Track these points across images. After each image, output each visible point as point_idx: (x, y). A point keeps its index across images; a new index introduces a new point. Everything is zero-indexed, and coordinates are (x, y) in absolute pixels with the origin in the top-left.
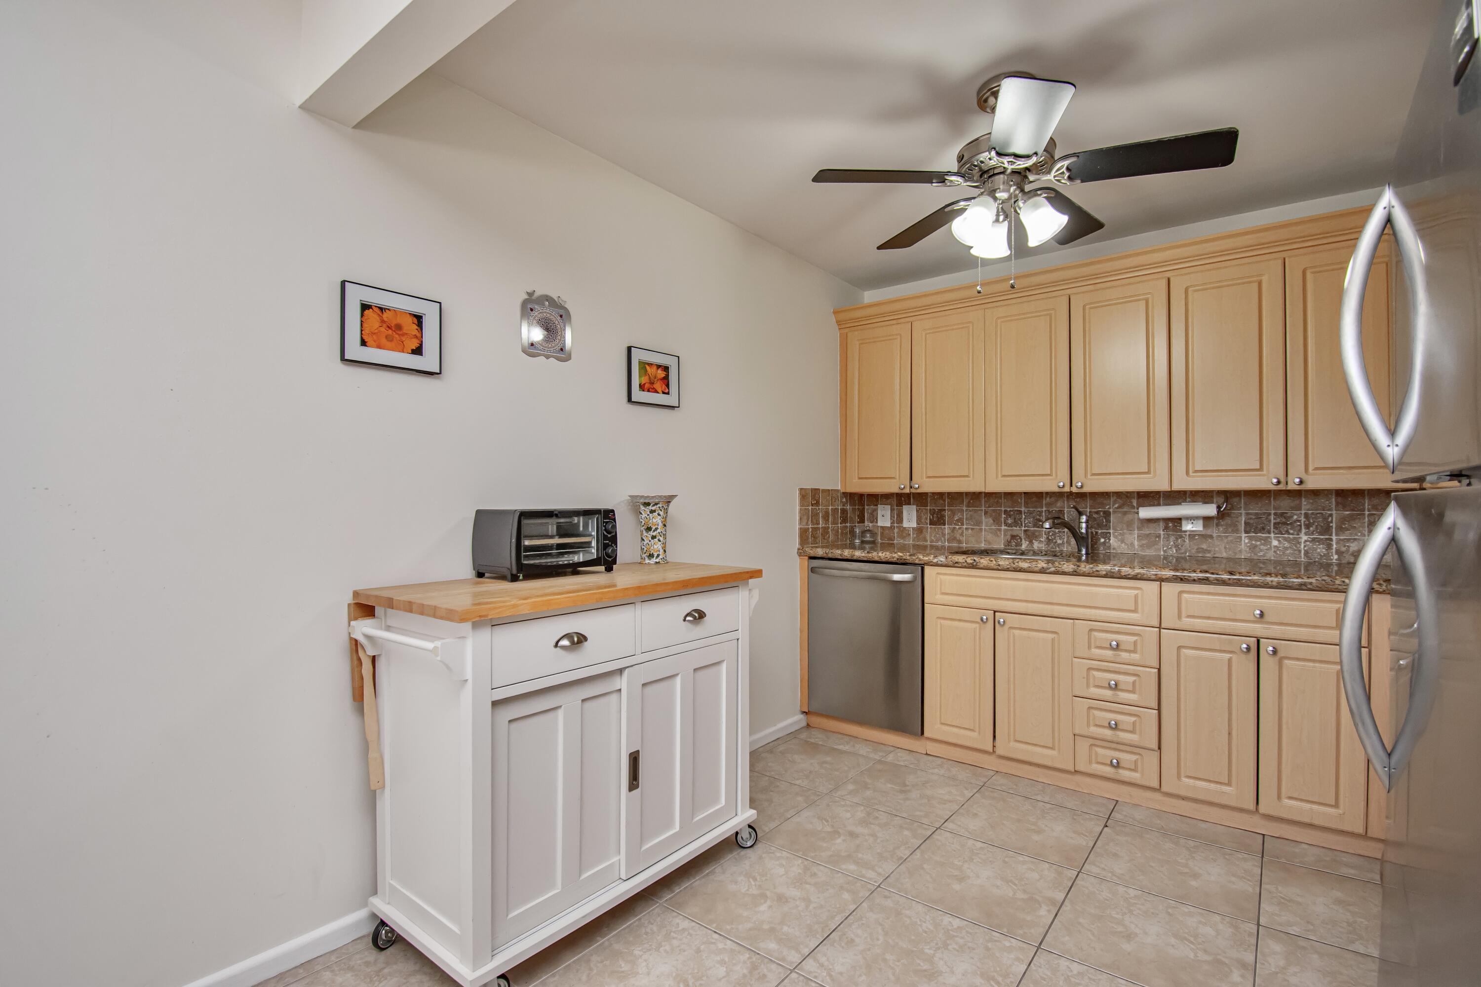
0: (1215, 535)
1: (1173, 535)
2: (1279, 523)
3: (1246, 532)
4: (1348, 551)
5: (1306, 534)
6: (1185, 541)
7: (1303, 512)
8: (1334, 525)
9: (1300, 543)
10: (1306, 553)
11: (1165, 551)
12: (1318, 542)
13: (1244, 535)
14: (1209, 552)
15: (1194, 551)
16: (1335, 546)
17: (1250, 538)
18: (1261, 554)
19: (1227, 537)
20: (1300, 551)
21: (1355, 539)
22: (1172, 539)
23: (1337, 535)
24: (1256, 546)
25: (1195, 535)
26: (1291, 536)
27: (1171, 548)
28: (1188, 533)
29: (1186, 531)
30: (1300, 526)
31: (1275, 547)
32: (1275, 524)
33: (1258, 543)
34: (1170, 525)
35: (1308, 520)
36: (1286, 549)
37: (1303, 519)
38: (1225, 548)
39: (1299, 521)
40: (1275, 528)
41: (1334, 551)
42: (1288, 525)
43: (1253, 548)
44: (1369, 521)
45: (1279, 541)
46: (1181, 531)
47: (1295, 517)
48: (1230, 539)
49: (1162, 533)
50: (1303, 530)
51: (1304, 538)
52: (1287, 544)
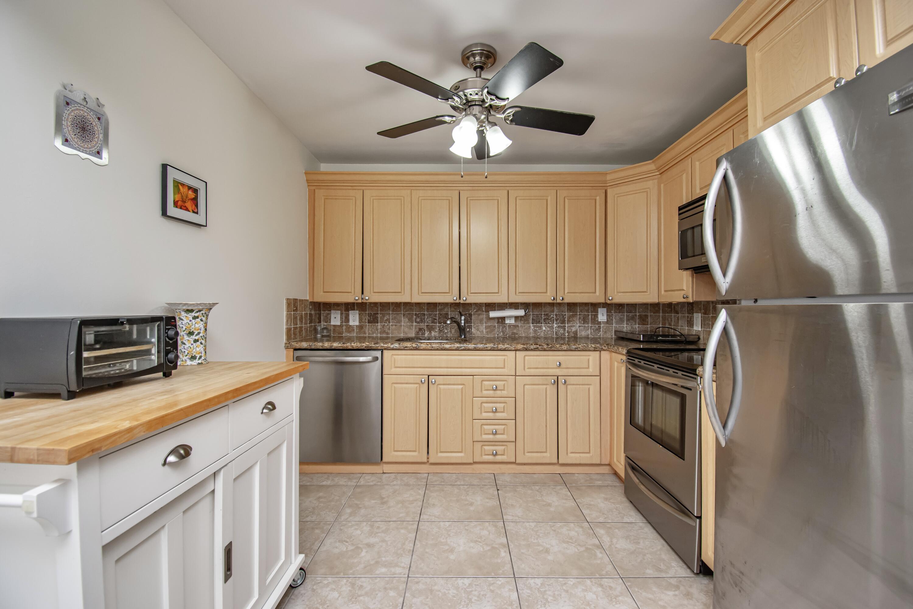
0: (519, 325)
1: (501, 326)
2: (545, 319)
3: (532, 323)
4: (571, 331)
5: (556, 324)
6: (506, 329)
7: (555, 313)
8: (566, 319)
9: (553, 328)
10: (556, 332)
11: (498, 335)
12: (560, 327)
13: (531, 325)
14: (517, 334)
15: (510, 334)
16: (567, 329)
17: (534, 326)
18: (539, 334)
19: (525, 326)
20: (554, 332)
21: (574, 326)
22: (501, 328)
23: (567, 324)
24: (536, 330)
25: (511, 326)
26: (550, 325)
27: (500, 333)
28: (508, 325)
29: (507, 324)
30: (554, 320)
31: (544, 330)
32: (544, 319)
33: (537, 329)
34: (500, 320)
35: (557, 317)
36: (548, 331)
37: (555, 317)
38: (524, 332)
39: (553, 318)
40: (544, 321)
41: (566, 331)
42: (549, 319)
43: (535, 331)
44: (579, 317)
45: (546, 327)
46: (505, 323)
47: (552, 316)
48: (526, 327)
49: (496, 325)
50: (555, 322)
51: (555, 325)
52: (548, 329)
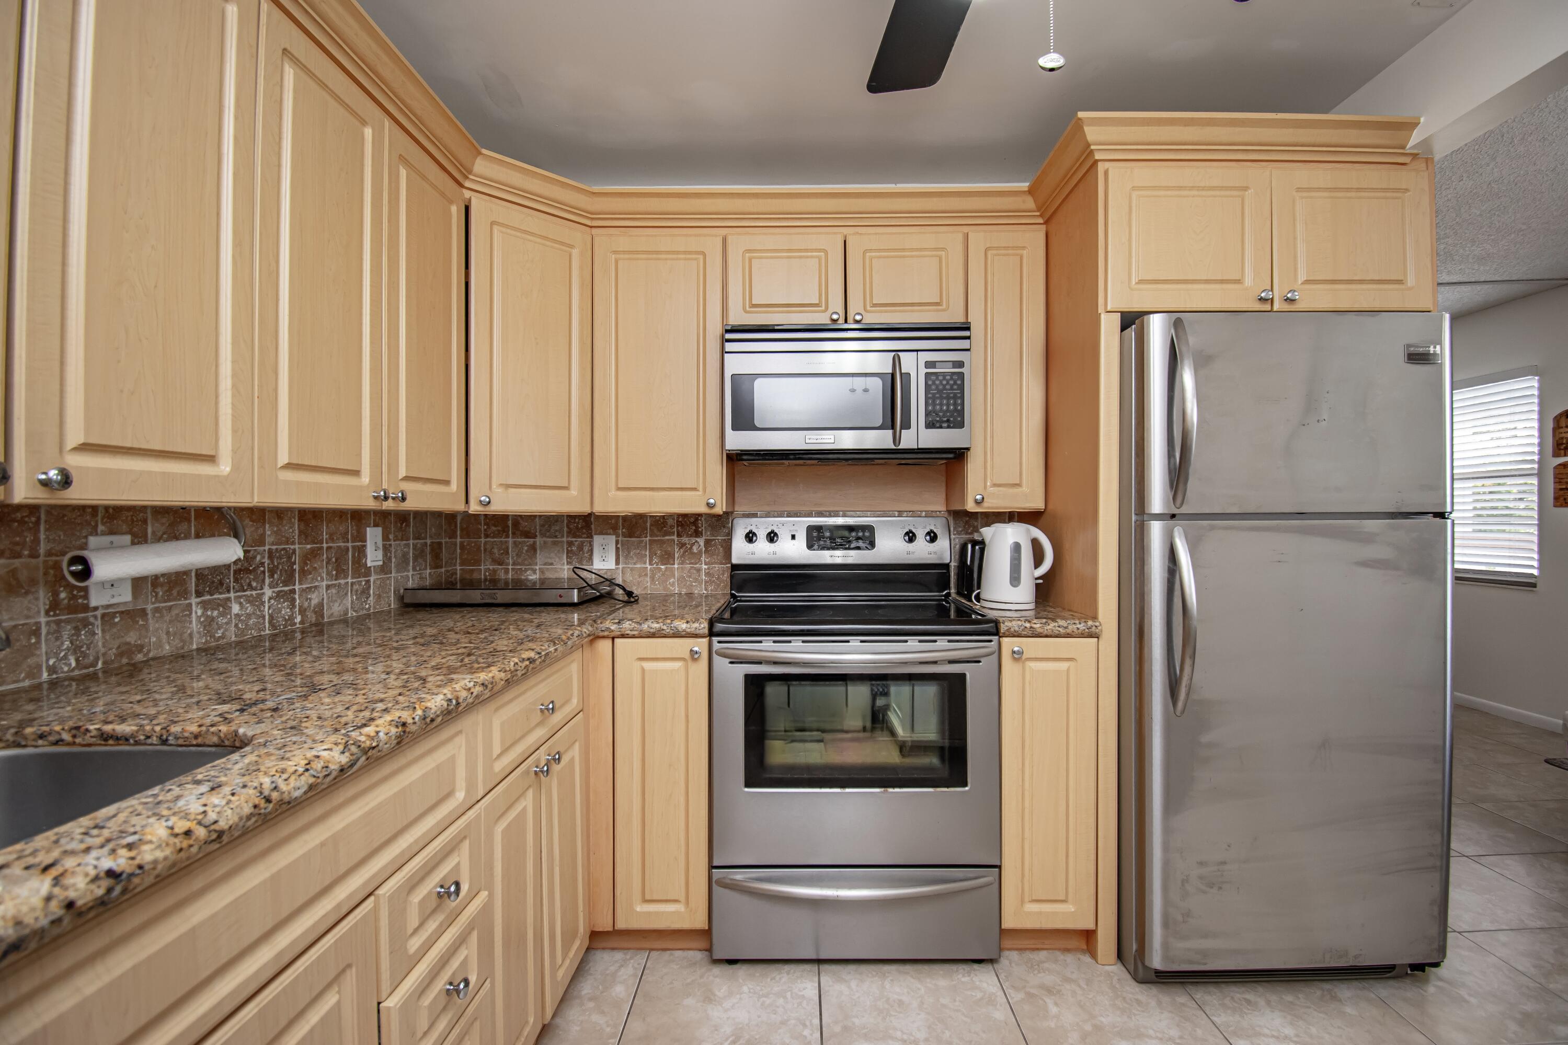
0: (150, 607)
1: (68, 621)
2: (240, 570)
3: (199, 594)
4: (309, 606)
5: (271, 587)
6: (94, 634)
7: (267, 548)
8: (296, 567)
9: (263, 603)
10: (271, 616)
11: (52, 670)
12: (283, 597)
13: (194, 600)
14: (140, 648)
15: (112, 654)
16: (298, 601)
17: (205, 605)
18: (219, 634)
19: (170, 608)
20: (264, 617)
21: (316, 587)
22: (67, 631)
23: (300, 583)
24: (213, 619)
25: (113, 615)
26: (254, 593)
27: (65, 657)
28: (99, 613)
29: (96, 609)
30: (264, 572)
31: (237, 615)
32: (235, 572)
33: (215, 613)
34: (63, 595)
35: (273, 563)
36: (249, 616)
37: (266, 561)
38: (168, 633)
39: (263, 564)
40: (236, 580)
41: (297, 609)
42: (251, 572)
43: (208, 624)
44: (327, 557)
45: (241, 604)
46: (86, 608)
47: (258, 558)
48: (175, 612)
49: (43, 620)
50: (267, 581)
51: (268, 592)
52: (250, 609)
